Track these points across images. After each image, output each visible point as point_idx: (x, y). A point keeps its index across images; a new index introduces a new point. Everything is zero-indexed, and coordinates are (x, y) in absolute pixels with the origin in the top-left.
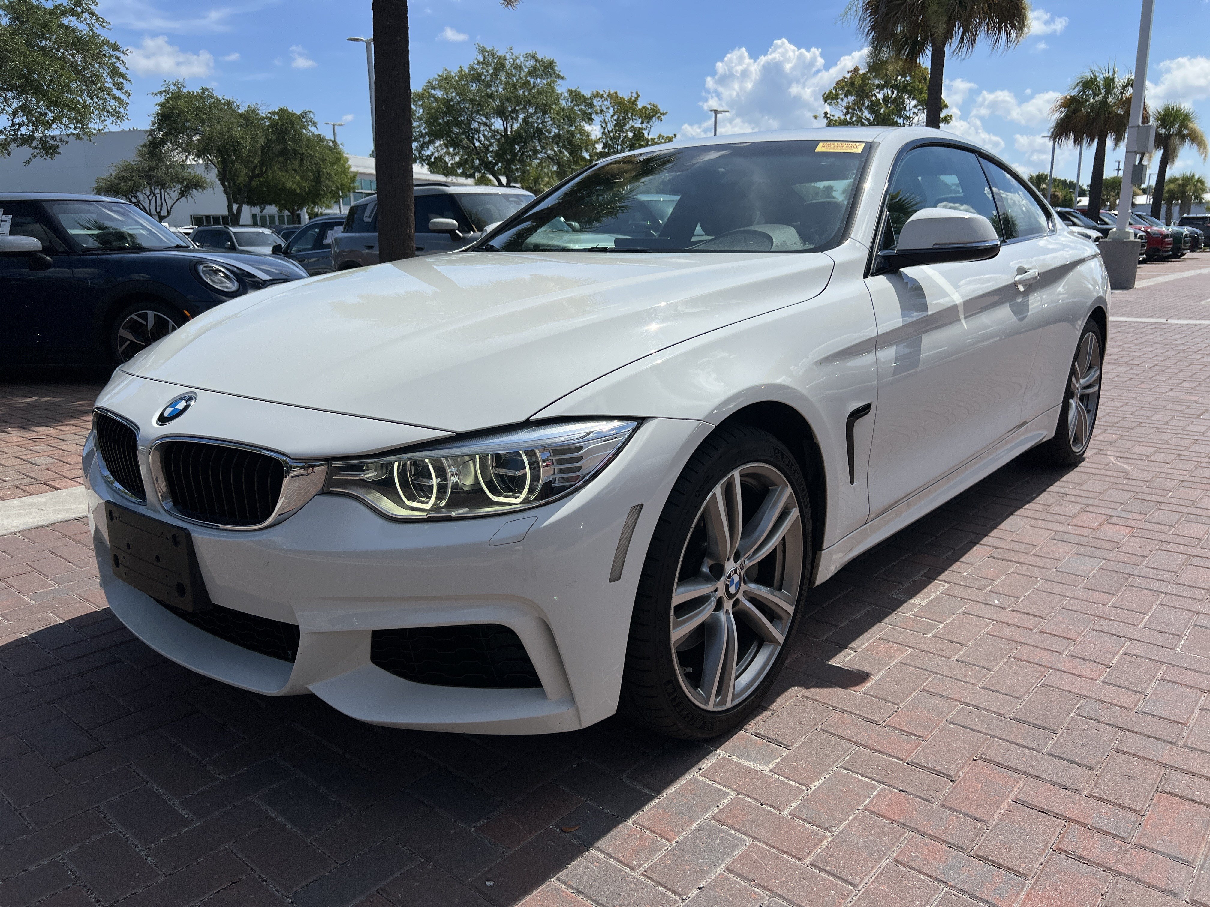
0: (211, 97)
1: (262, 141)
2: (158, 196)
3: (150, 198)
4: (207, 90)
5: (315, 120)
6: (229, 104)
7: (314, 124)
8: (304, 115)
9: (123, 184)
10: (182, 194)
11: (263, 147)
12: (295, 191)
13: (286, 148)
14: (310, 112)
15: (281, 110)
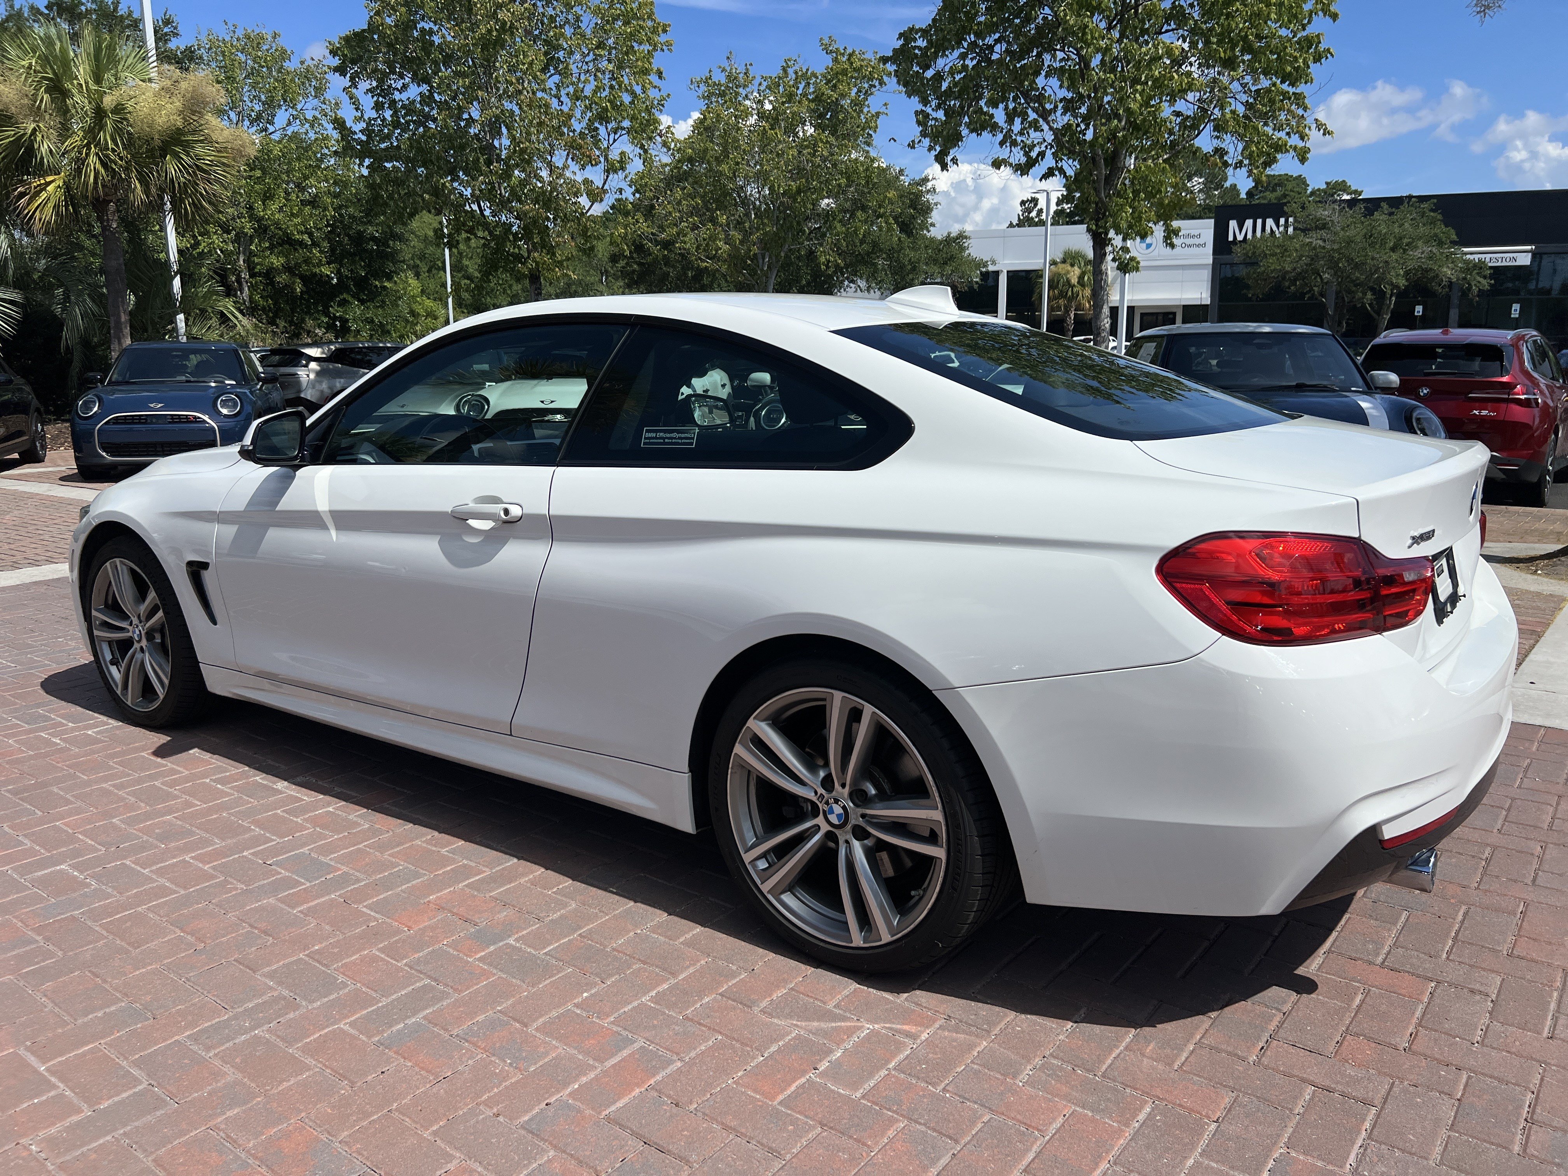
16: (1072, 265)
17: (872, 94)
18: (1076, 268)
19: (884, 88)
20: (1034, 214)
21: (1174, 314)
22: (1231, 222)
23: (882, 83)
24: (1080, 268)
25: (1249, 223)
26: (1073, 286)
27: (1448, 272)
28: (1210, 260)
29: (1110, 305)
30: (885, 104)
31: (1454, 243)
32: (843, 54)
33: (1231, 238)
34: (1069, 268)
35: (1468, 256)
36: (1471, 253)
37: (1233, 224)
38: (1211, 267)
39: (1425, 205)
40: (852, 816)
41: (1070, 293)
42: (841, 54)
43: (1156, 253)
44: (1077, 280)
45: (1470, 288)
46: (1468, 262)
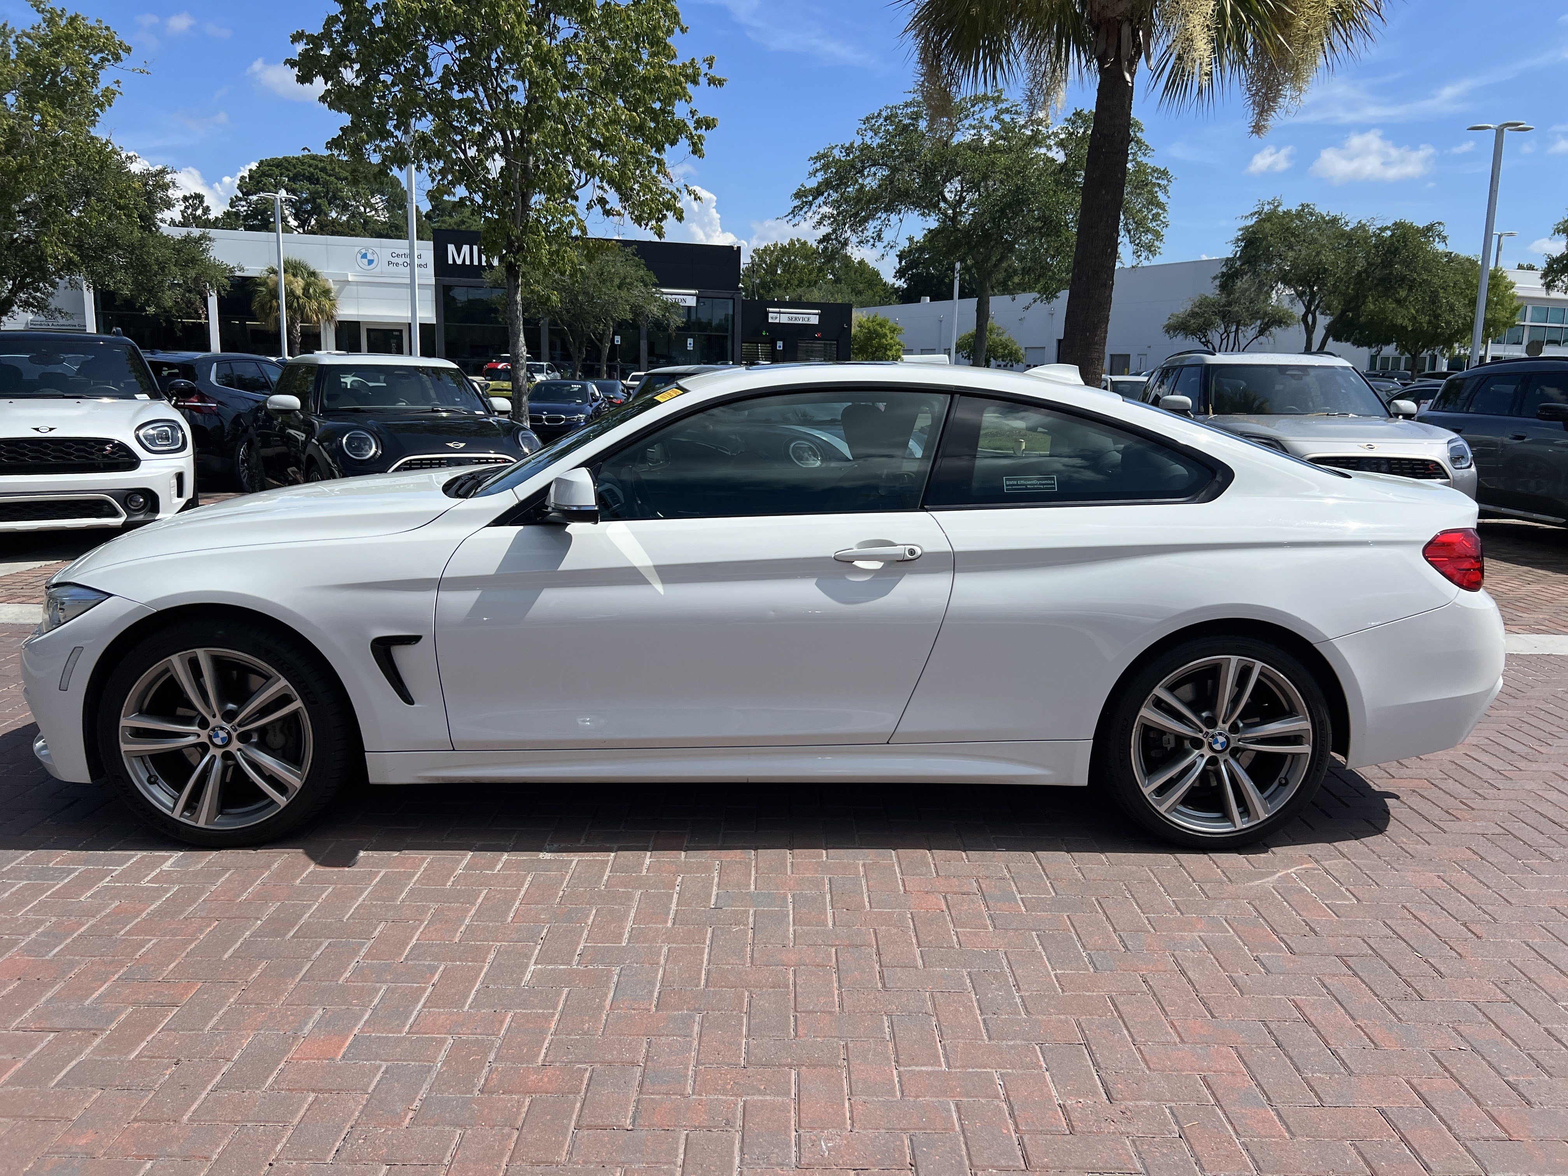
0: (1311, 214)
1: (1361, 264)
2: (1232, 335)
3: (1223, 337)
4: (1308, 206)
5: (1444, 234)
6: (1334, 221)
7: (1444, 239)
8: (1430, 228)
9: (1192, 321)
10: (1261, 332)
11: (1359, 273)
12: (1406, 327)
13: (1391, 273)
14: (1439, 223)
15: (1395, 224)
16: (295, 275)
17: (102, 68)
18: (299, 279)
19: (119, 64)
20: (199, 212)
21: (401, 331)
22: (449, 245)
23: (117, 58)
24: (303, 279)
25: (466, 248)
26: (298, 298)
27: (655, 310)
28: (432, 281)
29: (338, 319)
30: (118, 82)
31: (655, 285)
32: (61, 17)
33: (450, 262)
34: (292, 278)
35: (665, 296)
36: (672, 294)
37: (451, 248)
38: (433, 288)
39: (628, 250)
40: (1232, 741)
41: (295, 304)
42: (58, 16)
43: (378, 269)
44: (301, 291)
45: (668, 325)
46: (666, 303)
